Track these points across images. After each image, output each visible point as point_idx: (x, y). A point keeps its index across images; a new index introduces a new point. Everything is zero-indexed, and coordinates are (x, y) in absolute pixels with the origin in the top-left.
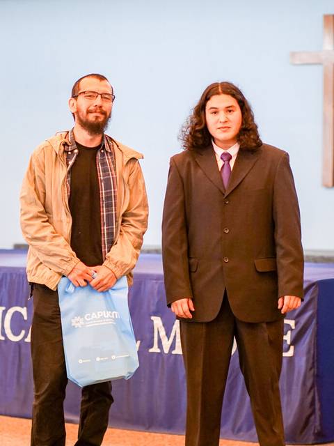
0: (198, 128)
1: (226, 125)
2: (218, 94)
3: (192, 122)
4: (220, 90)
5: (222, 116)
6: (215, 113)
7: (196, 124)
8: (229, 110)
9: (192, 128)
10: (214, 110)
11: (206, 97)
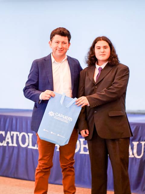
0: (92, 56)
1: (103, 54)
2: (100, 40)
3: (89, 54)
4: (101, 39)
5: (102, 50)
6: (99, 49)
7: (91, 54)
8: (105, 47)
9: (90, 56)
10: (98, 48)
11: (95, 42)
